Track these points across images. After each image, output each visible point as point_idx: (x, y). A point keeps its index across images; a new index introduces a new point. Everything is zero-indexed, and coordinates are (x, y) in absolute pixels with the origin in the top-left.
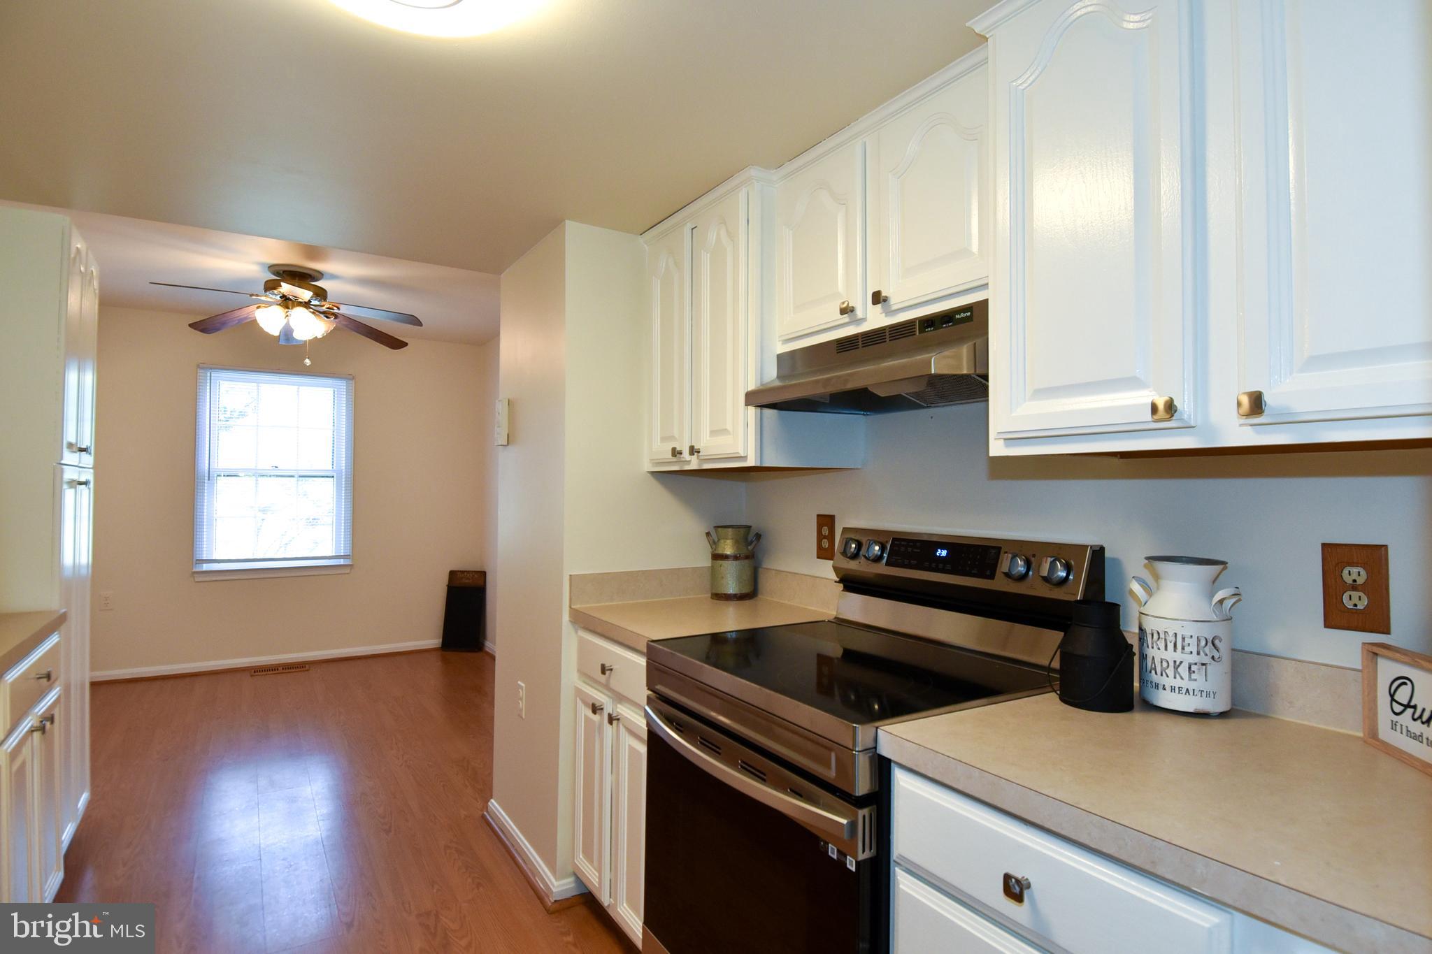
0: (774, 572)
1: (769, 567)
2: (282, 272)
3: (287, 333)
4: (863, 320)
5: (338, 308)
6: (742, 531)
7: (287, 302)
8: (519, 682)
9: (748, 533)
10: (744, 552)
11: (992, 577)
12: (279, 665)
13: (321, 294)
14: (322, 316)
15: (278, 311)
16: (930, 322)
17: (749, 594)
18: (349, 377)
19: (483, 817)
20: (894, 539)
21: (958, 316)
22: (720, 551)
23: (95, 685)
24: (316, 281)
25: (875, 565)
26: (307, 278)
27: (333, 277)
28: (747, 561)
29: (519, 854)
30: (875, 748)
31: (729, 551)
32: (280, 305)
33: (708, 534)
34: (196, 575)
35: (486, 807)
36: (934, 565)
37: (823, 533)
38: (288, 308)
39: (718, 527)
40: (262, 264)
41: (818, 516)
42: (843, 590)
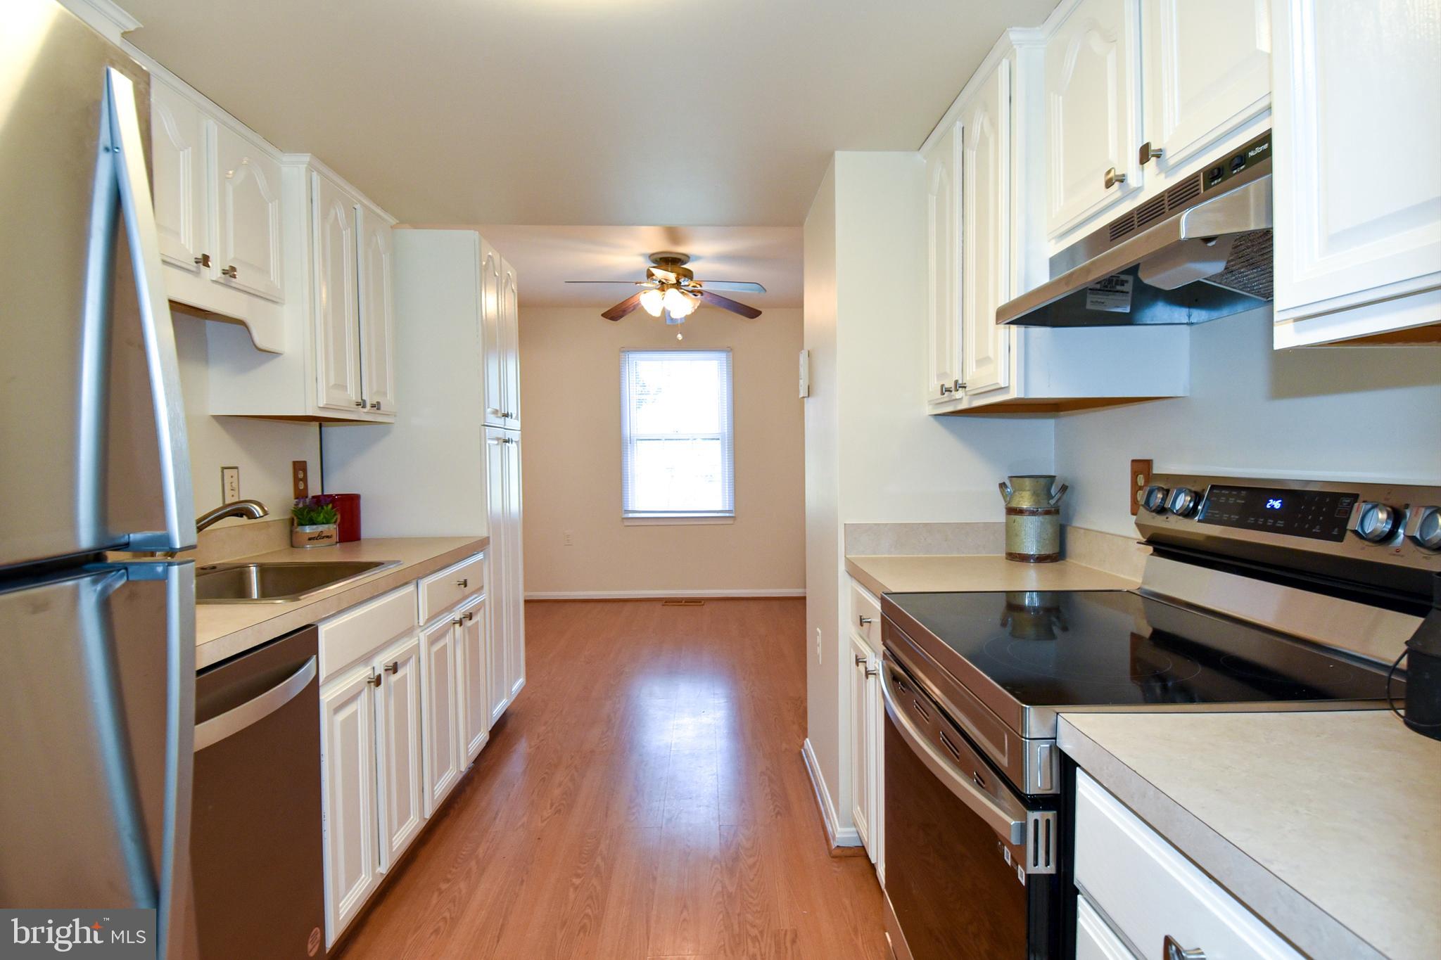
0: (1082, 531)
1: (1078, 525)
2: (659, 260)
3: (665, 313)
4: (1139, 190)
5: (701, 286)
6: (1042, 481)
7: (663, 286)
8: (818, 629)
9: (1052, 484)
10: (1044, 506)
11: (1339, 538)
12: (682, 599)
13: (689, 275)
14: (691, 295)
15: (657, 293)
16: (1216, 171)
17: (1056, 554)
18: (729, 350)
19: (800, 753)
20: (1213, 487)
21: (1251, 154)
22: (1014, 505)
23: (527, 602)
24: (685, 263)
25: (1186, 521)
26: (678, 262)
27: (698, 258)
28: (1047, 517)
29: (820, 795)
30: (1055, 739)
31: (1025, 505)
32: (658, 289)
33: (1003, 486)
34: (624, 520)
35: (802, 745)
36: (1261, 521)
37: (1139, 484)
38: (664, 291)
39: (1012, 477)
40: (643, 255)
41: (1133, 461)
42: (1152, 555)
